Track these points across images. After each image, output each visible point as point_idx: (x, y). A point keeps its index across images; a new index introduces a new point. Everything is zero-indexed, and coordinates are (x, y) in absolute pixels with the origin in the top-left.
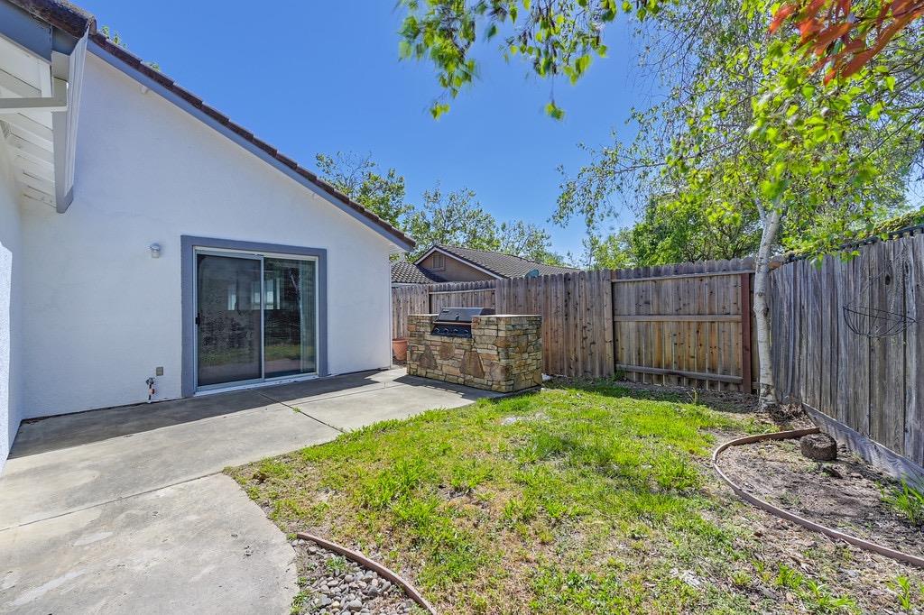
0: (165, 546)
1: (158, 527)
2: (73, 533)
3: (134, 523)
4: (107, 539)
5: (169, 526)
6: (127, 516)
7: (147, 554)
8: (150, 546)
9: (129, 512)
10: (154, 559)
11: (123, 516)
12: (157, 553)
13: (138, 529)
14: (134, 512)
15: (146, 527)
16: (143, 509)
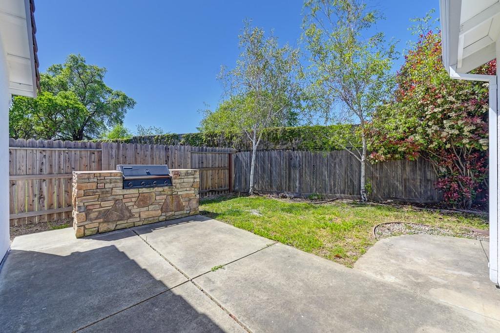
0: (411, 260)
1: (408, 267)
2: (447, 288)
3: (417, 275)
4: (432, 275)
5: (404, 264)
6: (417, 279)
7: (420, 262)
8: (416, 263)
9: (416, 281)
10: (418, 259)
11: (419, 281)
12: (416, 260)
13: (416, 271)
14: (413, 279)
15: (413, 270)
16: (408, 277)
